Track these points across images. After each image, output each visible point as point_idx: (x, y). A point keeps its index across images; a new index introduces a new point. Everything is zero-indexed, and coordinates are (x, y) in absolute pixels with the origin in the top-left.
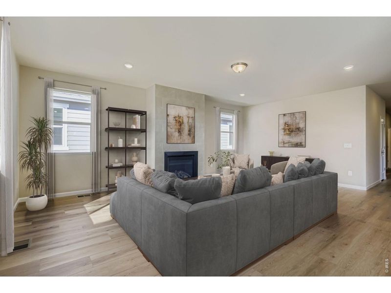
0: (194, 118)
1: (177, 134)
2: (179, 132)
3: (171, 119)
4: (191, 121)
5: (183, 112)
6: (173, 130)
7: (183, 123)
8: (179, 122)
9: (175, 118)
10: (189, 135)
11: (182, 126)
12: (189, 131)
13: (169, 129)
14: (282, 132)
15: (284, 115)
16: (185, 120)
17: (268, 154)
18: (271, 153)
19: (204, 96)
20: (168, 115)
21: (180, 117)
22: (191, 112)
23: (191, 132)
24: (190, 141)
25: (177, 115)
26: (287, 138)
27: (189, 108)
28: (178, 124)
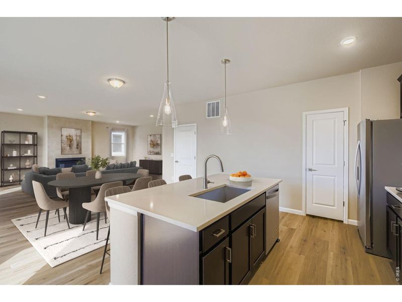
0: (80, 137)
1: (68, 148)
2: (70, 146)
3: (64, 138)
4: (78, 138)
5: (73, 132)
6: (66, 145)
7: (72, 140)
8: (70, 140)
9: (67, 137)
10: (77, 148)
11: (72, 142)
12: (77, 145)
13: (63, 145)
14: (149, 145)
15: (151, 135)
16: (74, 138)
17: (144, 159)
18: (145, 158)
19: (91, 122)
20: (62, 135)
21: (70, 136)
22: (78, 132)
23: (79, 146)
24: (78, 152)
25: (68, 135)
26: (152, 149)
27: (77, 129)
28: (69, 141)
